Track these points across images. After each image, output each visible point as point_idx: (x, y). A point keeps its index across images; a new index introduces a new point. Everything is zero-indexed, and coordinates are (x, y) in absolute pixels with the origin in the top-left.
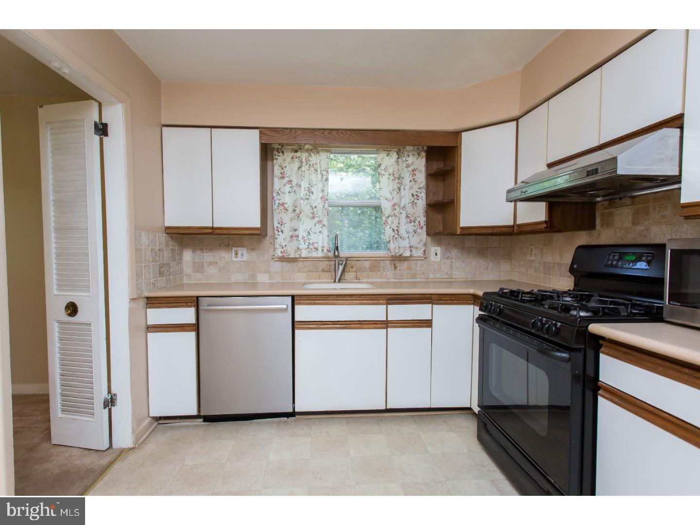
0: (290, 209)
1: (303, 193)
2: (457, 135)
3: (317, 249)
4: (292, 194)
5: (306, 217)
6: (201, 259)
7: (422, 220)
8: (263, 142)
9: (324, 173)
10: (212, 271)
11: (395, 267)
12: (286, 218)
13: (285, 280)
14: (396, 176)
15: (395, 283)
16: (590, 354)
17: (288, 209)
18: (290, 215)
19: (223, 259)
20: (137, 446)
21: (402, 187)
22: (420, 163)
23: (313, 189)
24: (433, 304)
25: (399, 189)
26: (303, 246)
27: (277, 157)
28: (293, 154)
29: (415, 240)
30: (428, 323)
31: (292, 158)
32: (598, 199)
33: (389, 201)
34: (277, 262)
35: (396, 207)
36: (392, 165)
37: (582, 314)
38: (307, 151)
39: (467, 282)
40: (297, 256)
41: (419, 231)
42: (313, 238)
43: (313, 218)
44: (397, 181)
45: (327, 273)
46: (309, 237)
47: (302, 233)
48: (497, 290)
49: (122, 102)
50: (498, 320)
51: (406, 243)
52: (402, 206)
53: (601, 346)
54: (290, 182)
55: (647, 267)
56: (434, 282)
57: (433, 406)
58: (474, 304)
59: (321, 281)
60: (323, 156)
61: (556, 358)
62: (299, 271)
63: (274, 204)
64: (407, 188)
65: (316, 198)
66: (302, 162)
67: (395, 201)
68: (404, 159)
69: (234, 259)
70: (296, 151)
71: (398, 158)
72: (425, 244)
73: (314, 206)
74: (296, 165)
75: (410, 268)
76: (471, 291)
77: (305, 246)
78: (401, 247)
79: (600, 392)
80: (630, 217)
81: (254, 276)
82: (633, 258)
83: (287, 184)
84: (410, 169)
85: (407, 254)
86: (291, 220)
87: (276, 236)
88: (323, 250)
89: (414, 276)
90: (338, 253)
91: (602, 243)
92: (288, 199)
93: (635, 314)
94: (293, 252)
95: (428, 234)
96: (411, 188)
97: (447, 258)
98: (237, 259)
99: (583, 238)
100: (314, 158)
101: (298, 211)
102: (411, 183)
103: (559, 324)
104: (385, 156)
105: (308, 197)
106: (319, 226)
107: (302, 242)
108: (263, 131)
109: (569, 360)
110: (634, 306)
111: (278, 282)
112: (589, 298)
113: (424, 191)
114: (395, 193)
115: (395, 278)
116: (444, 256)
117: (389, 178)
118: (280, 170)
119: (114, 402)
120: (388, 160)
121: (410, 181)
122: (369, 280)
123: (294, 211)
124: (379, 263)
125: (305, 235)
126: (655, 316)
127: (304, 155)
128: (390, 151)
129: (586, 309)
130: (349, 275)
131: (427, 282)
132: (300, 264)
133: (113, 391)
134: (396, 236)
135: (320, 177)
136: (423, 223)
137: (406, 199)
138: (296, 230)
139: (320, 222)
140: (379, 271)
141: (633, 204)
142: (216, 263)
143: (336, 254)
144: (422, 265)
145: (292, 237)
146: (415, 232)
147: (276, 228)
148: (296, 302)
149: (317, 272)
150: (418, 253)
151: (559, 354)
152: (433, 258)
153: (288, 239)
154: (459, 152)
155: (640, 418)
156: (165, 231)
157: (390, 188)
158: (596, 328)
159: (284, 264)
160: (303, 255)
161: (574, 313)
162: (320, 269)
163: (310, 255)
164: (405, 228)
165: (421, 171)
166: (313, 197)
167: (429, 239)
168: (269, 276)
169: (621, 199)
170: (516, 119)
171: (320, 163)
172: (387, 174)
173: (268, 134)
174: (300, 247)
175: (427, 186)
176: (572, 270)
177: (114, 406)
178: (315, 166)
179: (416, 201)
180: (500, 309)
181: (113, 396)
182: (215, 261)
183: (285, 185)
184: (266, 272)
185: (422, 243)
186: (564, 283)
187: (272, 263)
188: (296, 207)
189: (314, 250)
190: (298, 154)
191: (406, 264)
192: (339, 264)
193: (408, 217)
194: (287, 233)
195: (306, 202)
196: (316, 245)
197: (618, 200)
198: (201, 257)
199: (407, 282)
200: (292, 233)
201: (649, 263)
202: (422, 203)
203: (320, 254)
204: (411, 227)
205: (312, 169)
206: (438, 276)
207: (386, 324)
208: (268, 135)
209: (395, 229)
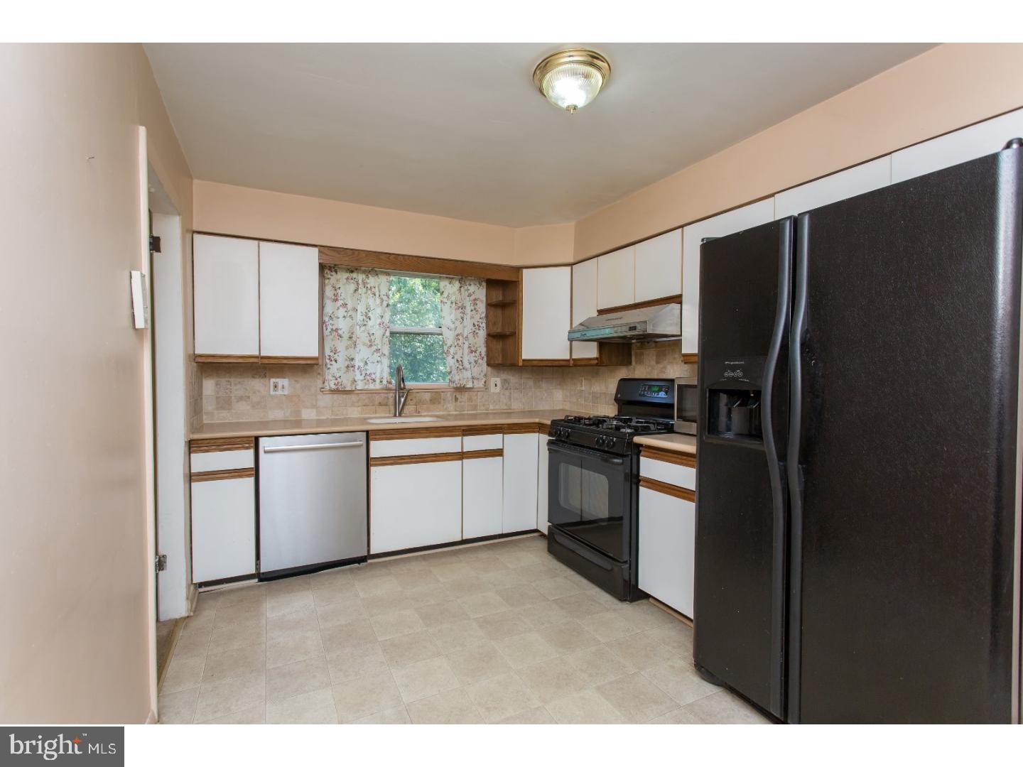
0: (346, 336)
1: (359, 317)
2: (518, 270)
3: (374, 380)
4: (348, 319)
5: (364, 345)
6: (227, 393)
7: (483, 350)
8: (322, 261)
9: (385, 298)
10: (243, 407)
11: (456, 399)
12: (341, 346)
13: (337, 415)
14: (460, 305)
15: (456, 415)
16: (635, 458)
17: (343, 335)
18: (345, 342)
19: (257, 393)
20: (192, 614)
21: (465, 317)
22: (480, 292)
23: (370, 314)
24: (504, 433)
25: (462, 318)
26: (359, 377)
27: (329, 276)
28: (348, 275)
29: (476, 371)
30: (498, 453)
31: (347, 279)
32: (633, 341)
33: (451, 330)
34: (327, 396)
35: (460, 337)
36: (454, 293)
37: (629, 431)
38: (364, 272)
39: (524, 412)
40: (354, 389)
41: (480, 361)
42: (370, 368)
43: (371, 346)
44: (460, 310)
45: (384, 407)
46: (367, 367)
47: (357, 363)
48: (563, 418)
49: (179, 215)
50: (566, 442)
51: (468, 374)
52: (465, 336)
53: (640, 451)
54: (345, 305)
55: (665, 396)
56: (495, 413)
57: (505, 532)
58: (539, 432)
59: (378, 415)
60: (383, 279)
61: (613, 463)
62: (353, 405)
63: (324, 328)
64: (469, 317)
65: (374, 323)
66: (358, 284)
67: (459, 331)
68: (466, 287)
69: (272, 393)
70: (352, 272)
71: (461, 287)
72: (486, 375)
73: (371, 333)
74: (353, 287)
75: (470, 400)
76: (537, 420)
77: (362, 378)
78: (464, 378)
79: (641, 483)
80: (654, 358)
81: (298, 412)
82: (656, 389)
83: (341, 308)
84: (472, 298)
85: (470, 385)
86: (347, 348)
87: (329, 366)
88: (381, 382)
89: (475, 408)
90: (404, 385)
91: (636, 377)
92: (343, 325)
93: (660, 429)
94: (349, 384)
95: (488, 365)
96: (472, 317)
97: (507, 389)
98: (277, 393)
99: (623, 373)
100: (372, 281)
101: (354, 339)
102: (472, 313)
103: (615, 439)
104: (448, 285)
105: (366, 323)
106: (376, 357)
107: (357, 372)
108: (323, 249)
109: (622, 463)
110: (659, 424)
111: (328, 419)
112: (630, 420)
113: (485, 321)
114: (458, 323)
115: (456, 411)
116: (503, 386)
117: (451, 307)
118: (333, 292)
119: (163, 565)
120: (451, 288)
121: (472, 311)
122: (430, 414)
123: (351, 338)
124: (440, 395)
125: (362, 365)
126: (670, 430)
127: (361, 277)
128: (453, 278)
129: (630, 427)
130: (409, 408)
131: (487, 414)
132: (354, 397)
133: (161, 552)
134: (461, 367)
135: (378, 301)
136: (484, 354)
137: (468, 330)
138: (353, 359)
139: (378, 350)
140: (439, 403)
141: (656, 347)
142: (249, 397)
143: (402, 386)
144: (483, 397)
145: (348, 367)
146: (476, 362)
147: (327, 357)
148: (371, 437)
149: (373, 405)
150: (481, 384)
151: (616, 460)
152: (493, 389)
153: (344, 369)
154: (520, 287)
155: (668, 496)
156: (194, 360)
157: (453, 317)
158: (637, 439)
159: (335, 396)
160: (359, 388)
161: (623, 430)
162: (377, 402)
163: (366, 387)
164: (468, 358)
165: (482, 301)
166: (370, 323)
167: (489, 369)
168: (317, 412)
169: (648, 343)
170: (571, 265)
171: (378, 287)
172: (449, 302)
173: (328, 253)
174: (356, 379)
175: (487, 316)
176: (616, 400)
177: (163, 569)
178: (373, 290)
179: (477, 331)
180: (569, 434)
181: (162, 559)
182: (247, 394)
183: (338, 308)
184: (314, 406)
185: (482, 374)
186: (608, 410)
187: (320, 396)
188: (352, 333)
189: (371, 381)
190: (354, 275)
191: (466, 395)
192: (399, 397)
193: (469, 347)
194: (342, 362)
195: (363, 328)
196: (373, 376)
197: (646, 343)
198: (227, 391)
199: (467, 414)
200: (347, 363)
201: (666, 392)
202: (482, 334)
203: (377, 386)
204: (472, 358)
205: (369, 292)
206: (497, 407)
207: (461, 456)
208: (327, 255)
209: (459, 360)
